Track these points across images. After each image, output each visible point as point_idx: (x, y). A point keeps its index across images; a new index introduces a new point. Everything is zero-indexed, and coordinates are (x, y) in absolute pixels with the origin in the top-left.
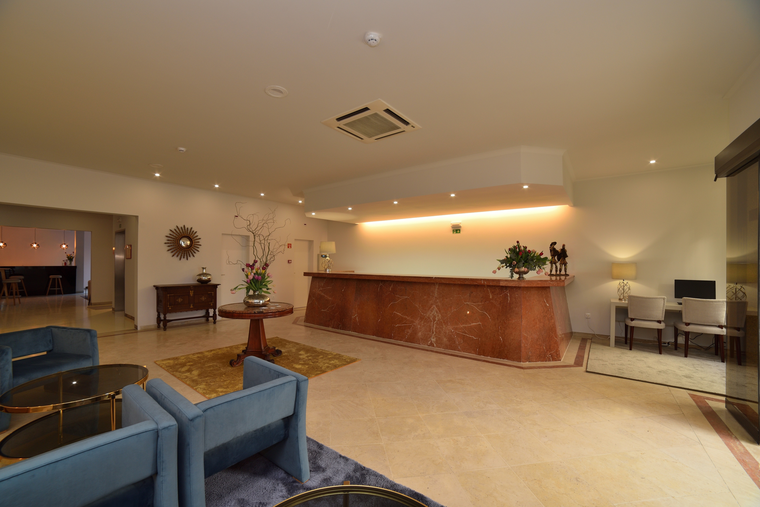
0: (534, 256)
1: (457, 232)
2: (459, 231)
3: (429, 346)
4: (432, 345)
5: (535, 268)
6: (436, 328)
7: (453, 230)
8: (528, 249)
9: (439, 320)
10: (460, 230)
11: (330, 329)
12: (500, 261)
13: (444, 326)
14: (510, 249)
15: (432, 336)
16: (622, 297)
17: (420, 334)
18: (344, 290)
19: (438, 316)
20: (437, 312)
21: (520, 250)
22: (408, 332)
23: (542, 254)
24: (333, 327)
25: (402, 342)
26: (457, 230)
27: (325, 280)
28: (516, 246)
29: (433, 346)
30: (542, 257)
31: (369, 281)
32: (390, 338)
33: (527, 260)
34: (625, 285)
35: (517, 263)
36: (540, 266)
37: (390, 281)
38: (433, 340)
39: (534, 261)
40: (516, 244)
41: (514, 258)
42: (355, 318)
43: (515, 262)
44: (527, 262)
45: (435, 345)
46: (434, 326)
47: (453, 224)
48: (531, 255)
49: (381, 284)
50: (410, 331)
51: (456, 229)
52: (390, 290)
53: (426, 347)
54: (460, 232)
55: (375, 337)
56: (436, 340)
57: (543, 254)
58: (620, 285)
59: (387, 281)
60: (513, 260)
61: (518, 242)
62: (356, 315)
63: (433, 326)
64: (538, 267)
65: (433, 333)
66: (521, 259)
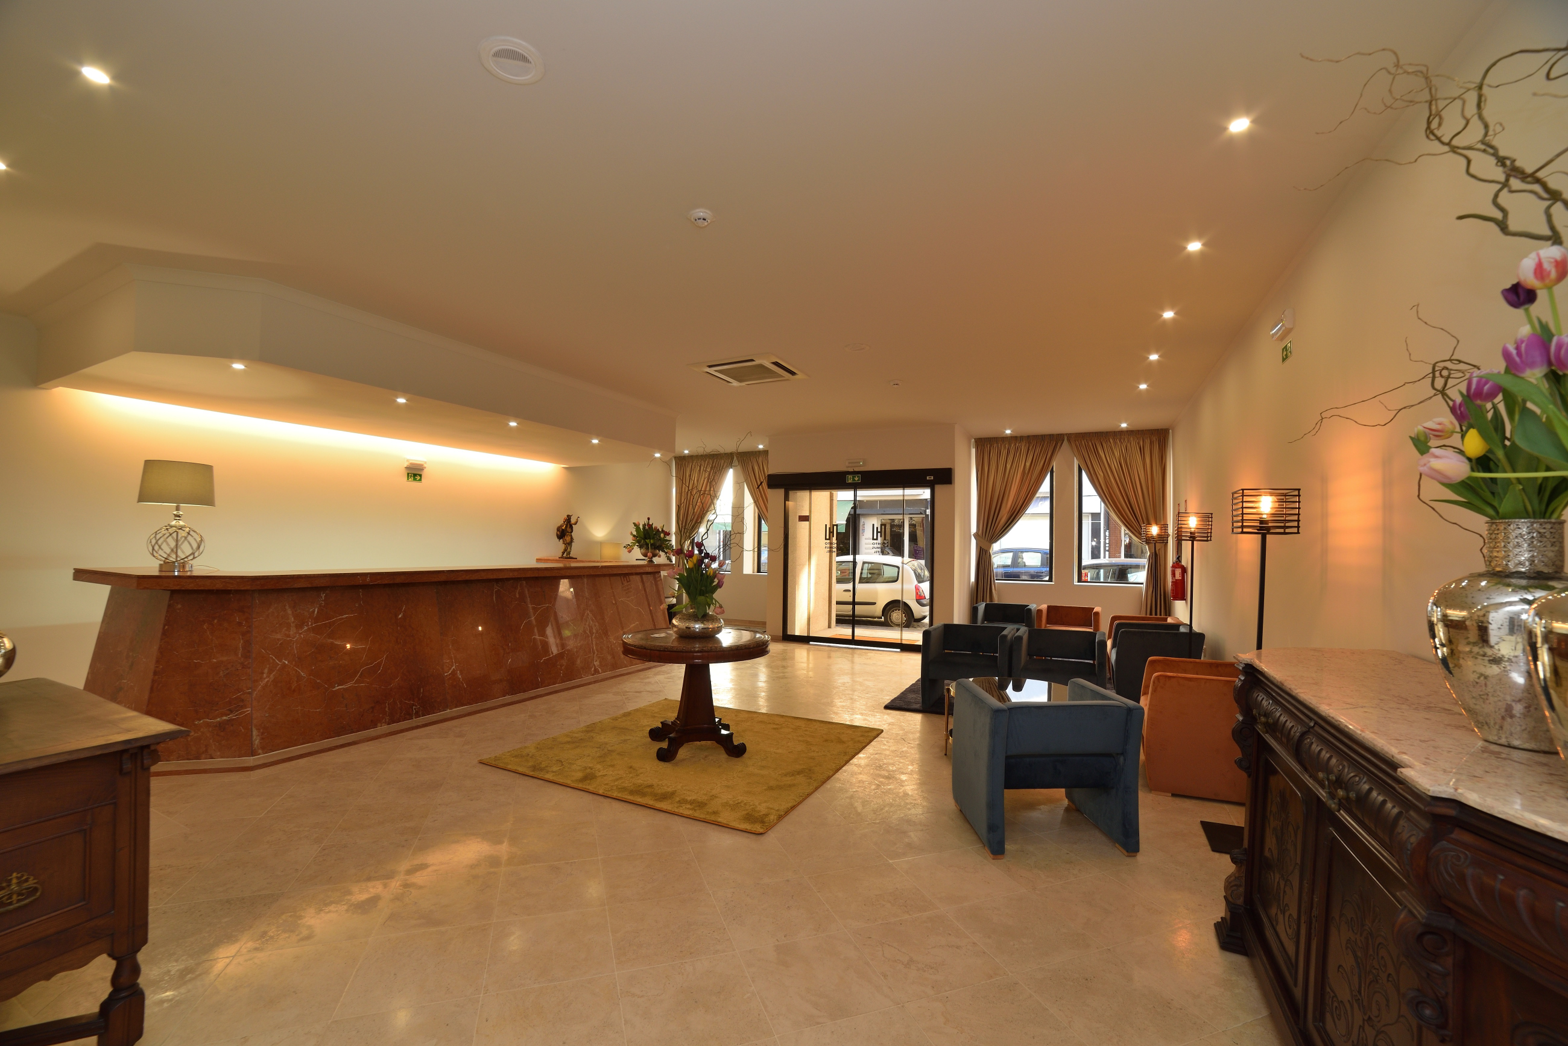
1: (415, 479)
2: (418, 478)
3: (593, 675)
4: (596, 671)
6: (596, 644)
7: (408, 474)
9: (597, 632)
10: (420, 476)
11: (383, 728)
13: (605, 639)
15: (593, 657)
17: (579, 661)
18: (404, 615)
19: (595, 626)
20: (592, 620)
22: (561, 666)
24: (393, 721)
25: (557, 686)
26: (415, 475)
27: (323, 596)
29: (599, 673)
31: (467, 582)
32: (537, 686)
37: (512, 579)
38: (597, 663)
42: (454, 673)
45: (600, 670)
46: (594, 643)
47: (411, 462)
49: (496, 588)
50: (564, 662)
51: (415, 473)
52: (518, 596)
53: (590, 678)
54: (420, 480)
55: (508, 698)
56: (600, 662)
59: (508, 579)
61: (649, 519)
62: (454, 667)
63: (592, 643)
65: (594, 653)
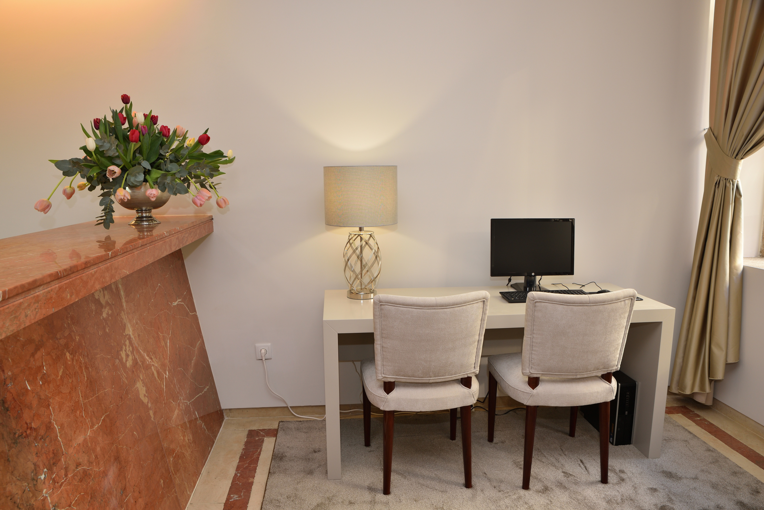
0: (180, 148)
5: (186, 185)
8: (160, 123)
12: (59, 164)
14: (97, 123)
16: (356, 287)
21: (135, 125)
23: (204, 139)
28: (121, 111)
30: (207, 149)
33: (158, 159)
34: (364, 243)
35: (124, 170)
36: (202, 178)
39: (183, 164)
40: (119, 106)
41: (112, 153)
43: (117, 170)
44: (158, 168)
48: (171, 143)
57: (208, 139)
58: (351, 244)
60: (112, 160)
61: (126, 99)
64: (196, 182)
66: (138, 155)
